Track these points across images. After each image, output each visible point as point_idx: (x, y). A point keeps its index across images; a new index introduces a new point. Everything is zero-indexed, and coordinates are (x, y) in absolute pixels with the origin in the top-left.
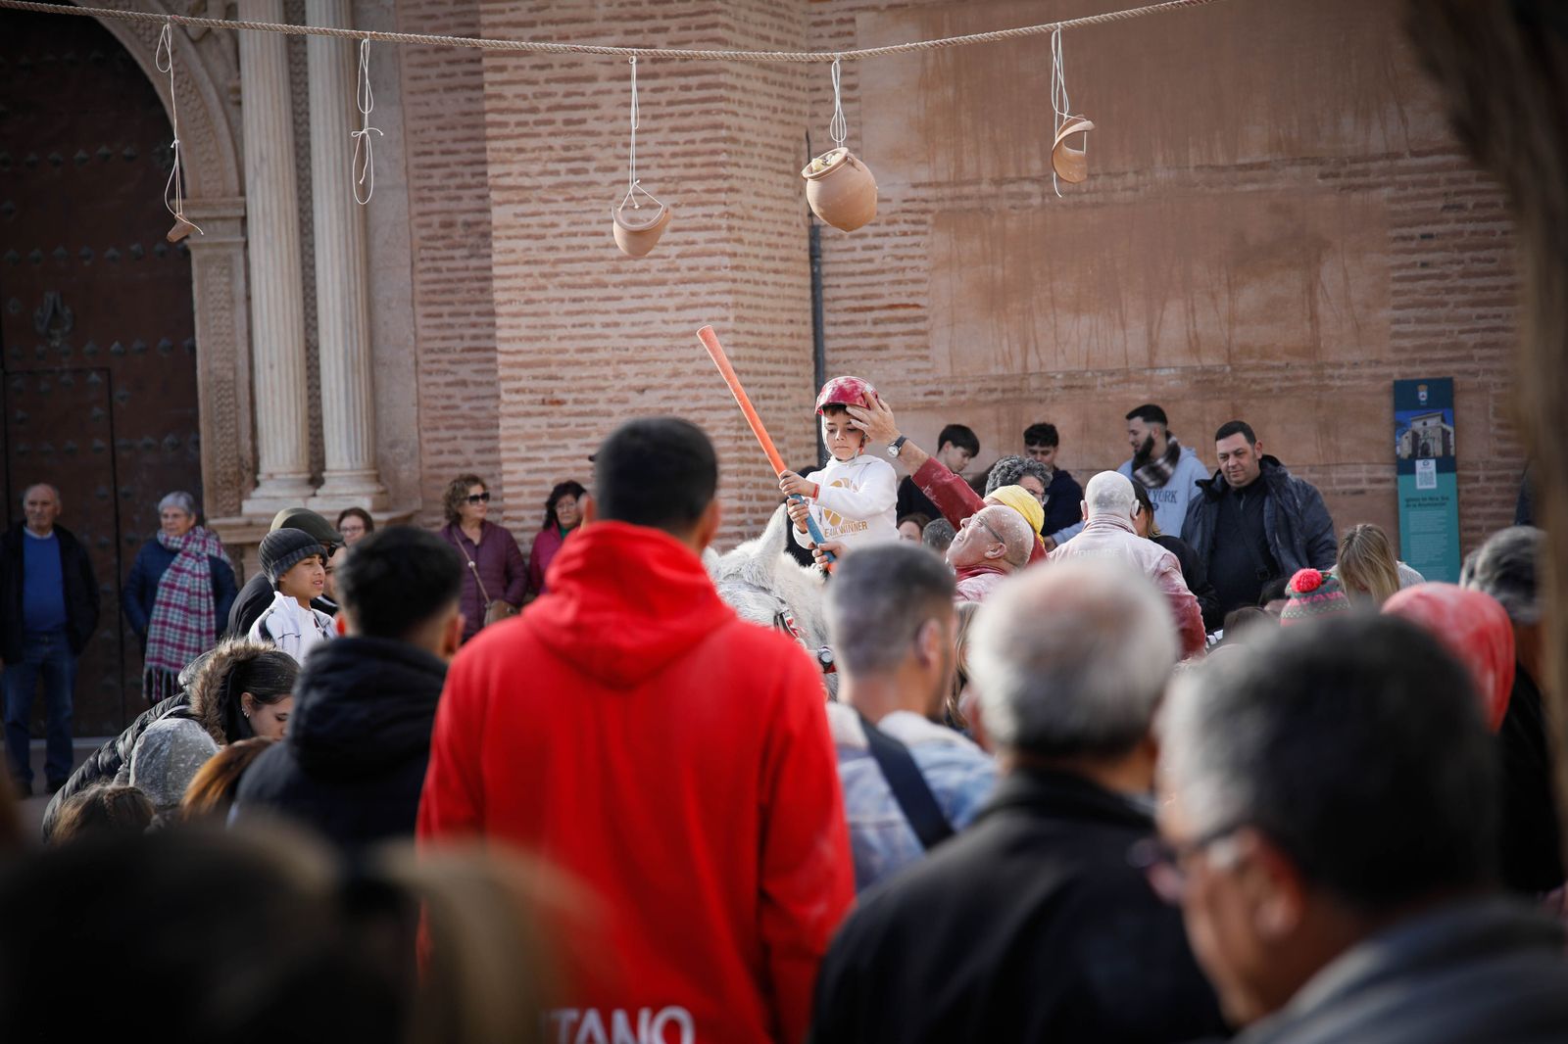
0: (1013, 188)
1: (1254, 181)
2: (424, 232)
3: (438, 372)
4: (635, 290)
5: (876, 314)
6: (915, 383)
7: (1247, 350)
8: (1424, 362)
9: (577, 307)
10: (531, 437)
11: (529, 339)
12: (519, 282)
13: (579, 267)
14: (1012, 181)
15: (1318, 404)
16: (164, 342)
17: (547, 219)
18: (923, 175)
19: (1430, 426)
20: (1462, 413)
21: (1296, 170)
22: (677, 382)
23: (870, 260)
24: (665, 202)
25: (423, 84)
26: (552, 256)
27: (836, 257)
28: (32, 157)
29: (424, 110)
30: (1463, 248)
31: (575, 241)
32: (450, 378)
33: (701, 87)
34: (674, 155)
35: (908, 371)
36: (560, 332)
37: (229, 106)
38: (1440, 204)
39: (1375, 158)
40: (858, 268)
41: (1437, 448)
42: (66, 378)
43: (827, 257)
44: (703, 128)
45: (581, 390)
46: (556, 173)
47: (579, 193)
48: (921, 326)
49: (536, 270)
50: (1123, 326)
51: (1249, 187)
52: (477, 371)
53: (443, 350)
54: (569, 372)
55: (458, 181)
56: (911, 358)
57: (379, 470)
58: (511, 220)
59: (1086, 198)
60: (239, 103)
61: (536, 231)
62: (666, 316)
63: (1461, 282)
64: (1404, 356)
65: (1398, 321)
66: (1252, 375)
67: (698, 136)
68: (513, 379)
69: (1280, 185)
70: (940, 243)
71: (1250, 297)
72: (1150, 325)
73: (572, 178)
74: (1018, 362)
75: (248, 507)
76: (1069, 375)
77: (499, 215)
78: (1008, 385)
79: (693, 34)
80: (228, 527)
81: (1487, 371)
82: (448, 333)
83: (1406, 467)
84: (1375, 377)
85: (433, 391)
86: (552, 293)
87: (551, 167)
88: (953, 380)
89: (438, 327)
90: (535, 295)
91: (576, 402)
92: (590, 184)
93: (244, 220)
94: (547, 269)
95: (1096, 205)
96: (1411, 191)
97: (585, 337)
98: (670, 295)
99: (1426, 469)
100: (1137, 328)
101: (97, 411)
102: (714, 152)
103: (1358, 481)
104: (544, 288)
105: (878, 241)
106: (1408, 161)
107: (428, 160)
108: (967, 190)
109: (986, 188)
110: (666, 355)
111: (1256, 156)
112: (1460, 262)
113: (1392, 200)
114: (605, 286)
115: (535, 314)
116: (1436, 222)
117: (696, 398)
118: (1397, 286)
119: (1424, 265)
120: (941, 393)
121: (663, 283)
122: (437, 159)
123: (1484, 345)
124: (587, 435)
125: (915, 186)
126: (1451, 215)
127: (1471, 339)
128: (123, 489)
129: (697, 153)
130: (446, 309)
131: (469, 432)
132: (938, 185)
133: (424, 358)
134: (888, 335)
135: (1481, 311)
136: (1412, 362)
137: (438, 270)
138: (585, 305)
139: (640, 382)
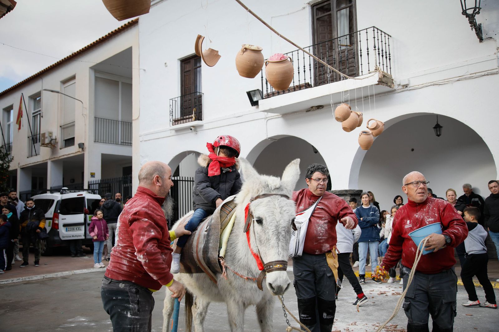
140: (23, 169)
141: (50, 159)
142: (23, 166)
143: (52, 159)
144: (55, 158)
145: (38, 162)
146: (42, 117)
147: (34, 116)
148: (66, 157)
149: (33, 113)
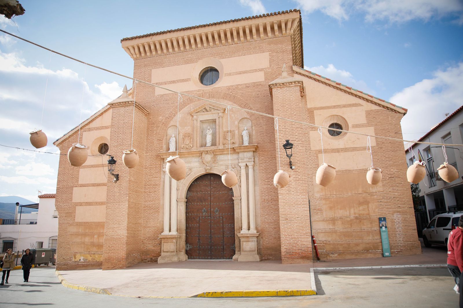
0: (332, 196)
1: (360, 195)
2: (262, 201)
3: (263, 217)
4: (297, 206)
5: (316, 210)
6: (321, 218)
7: (361, 214)
8: (382, 215)
9: (289, 208)
10: (284, 223)
11: (284, 211)
12: (282, 205)
13: (290, 203)
14: (332, 195)
15: (370, 220)
16: (229, 214)
17: (286, 197)
18: (322, 194)
19: (384, 223)
20: (387, 221)
21: (365, 194)
22: (302, 217)
23: (315, 204)
24: (300, 195)
25: (262, 184)
26: (286, 202)
27: (311, 203)
28: (215, 193)
29: (262, 187)
30: (385, 203)
31: (289, 200)
32: (265, 217)
33: (304, 182)
34: (301, 190)
35: (321, 217)
36: (288, 211)
37: (239, 187)
38: (382, 198)
39: (374, 193)
40: (314, 205)
41: (385, 225)
42: (218, 218)
43: (310, 203)
44: (305, 187)
45: (290, 218)
46: (287, 192)
47: (290, 194)
48: (322, 211)
49: (284, 203)
50: (346, 211)
51: (360, 196)
52: (268, 217)
53: (264, 214)
54: (288, 215)
55: (266, 195)
56: (321, 215)
57: (256, 228)
58: (281, 197)
59: (341, 197)
60: (241, 187)
61: (284, 199)
62: (301, 209)
63: (385, 206)
64: (379, 215)
65: (378, 211)
66: (362, 217)
67: (304, 188)
68: (281, 216)
69: (363, 195)
70: (324, 202)
71: (361, 208)
72: (349, 211)
73: (289, 192)
74: (334, 215)
75: (241, 232)
76: (340, 217)
77: (279, 197)
78: (333, 218)
79: (303, 176)
80: (240, 235)
81: (389, 216)
82: (265, 212)
83: (381, 227)
84: (376, 217)
85: (263, 219)
86: (286, 206)
87: (286, 191)
88: (326, 217)
89: (263, 211)
90: (284, 206)
91: (289, 219)
92: (291, 193)
93: (241, 199)
94: (286, 203)
95: (342, 198)
96: (378, 196)
97: (291, 211)
98: (301, 206)
99: (384, 228)
100: (348, 212)
101: (221, 221)
102: (306, 189)
103: (375, 229)
104: (285, 205)
105: (316, 202)
106: (378, 193)
107: (262, 193)
108: (327, 196)
109: (329, 196)
110: (301, 213)
111: (360, 192)
113: (376, 197)
114: (293, 205)
115: (284, 209)
116: (382, 200)
117: (305, 219)
118: (378, 207)
119: (381, 204)
120: (324, 219)
121: (300, 205)
122: (263, 192)
123: (388, 214)
124: (291, 223)
125: (321, 195)
128: (224, 230)
129: (304, 190)
130: (264, 209)
131: (267, 224)
132: (323, 195)
133: (261, 215)
134: (318, 212)
135: (388, 210)
136: (380, 215)
137: (263, 205)
138: (291, 207)
139: (298, 216)
140: (427, 195)
141: (444, 188)
142: (427, 193)
143: (445, 188)
144: (447, 187)
145: (436, 190)
146: (433, 161)
147: (428, 161)
148: (454, 186)
149: (428, 160)
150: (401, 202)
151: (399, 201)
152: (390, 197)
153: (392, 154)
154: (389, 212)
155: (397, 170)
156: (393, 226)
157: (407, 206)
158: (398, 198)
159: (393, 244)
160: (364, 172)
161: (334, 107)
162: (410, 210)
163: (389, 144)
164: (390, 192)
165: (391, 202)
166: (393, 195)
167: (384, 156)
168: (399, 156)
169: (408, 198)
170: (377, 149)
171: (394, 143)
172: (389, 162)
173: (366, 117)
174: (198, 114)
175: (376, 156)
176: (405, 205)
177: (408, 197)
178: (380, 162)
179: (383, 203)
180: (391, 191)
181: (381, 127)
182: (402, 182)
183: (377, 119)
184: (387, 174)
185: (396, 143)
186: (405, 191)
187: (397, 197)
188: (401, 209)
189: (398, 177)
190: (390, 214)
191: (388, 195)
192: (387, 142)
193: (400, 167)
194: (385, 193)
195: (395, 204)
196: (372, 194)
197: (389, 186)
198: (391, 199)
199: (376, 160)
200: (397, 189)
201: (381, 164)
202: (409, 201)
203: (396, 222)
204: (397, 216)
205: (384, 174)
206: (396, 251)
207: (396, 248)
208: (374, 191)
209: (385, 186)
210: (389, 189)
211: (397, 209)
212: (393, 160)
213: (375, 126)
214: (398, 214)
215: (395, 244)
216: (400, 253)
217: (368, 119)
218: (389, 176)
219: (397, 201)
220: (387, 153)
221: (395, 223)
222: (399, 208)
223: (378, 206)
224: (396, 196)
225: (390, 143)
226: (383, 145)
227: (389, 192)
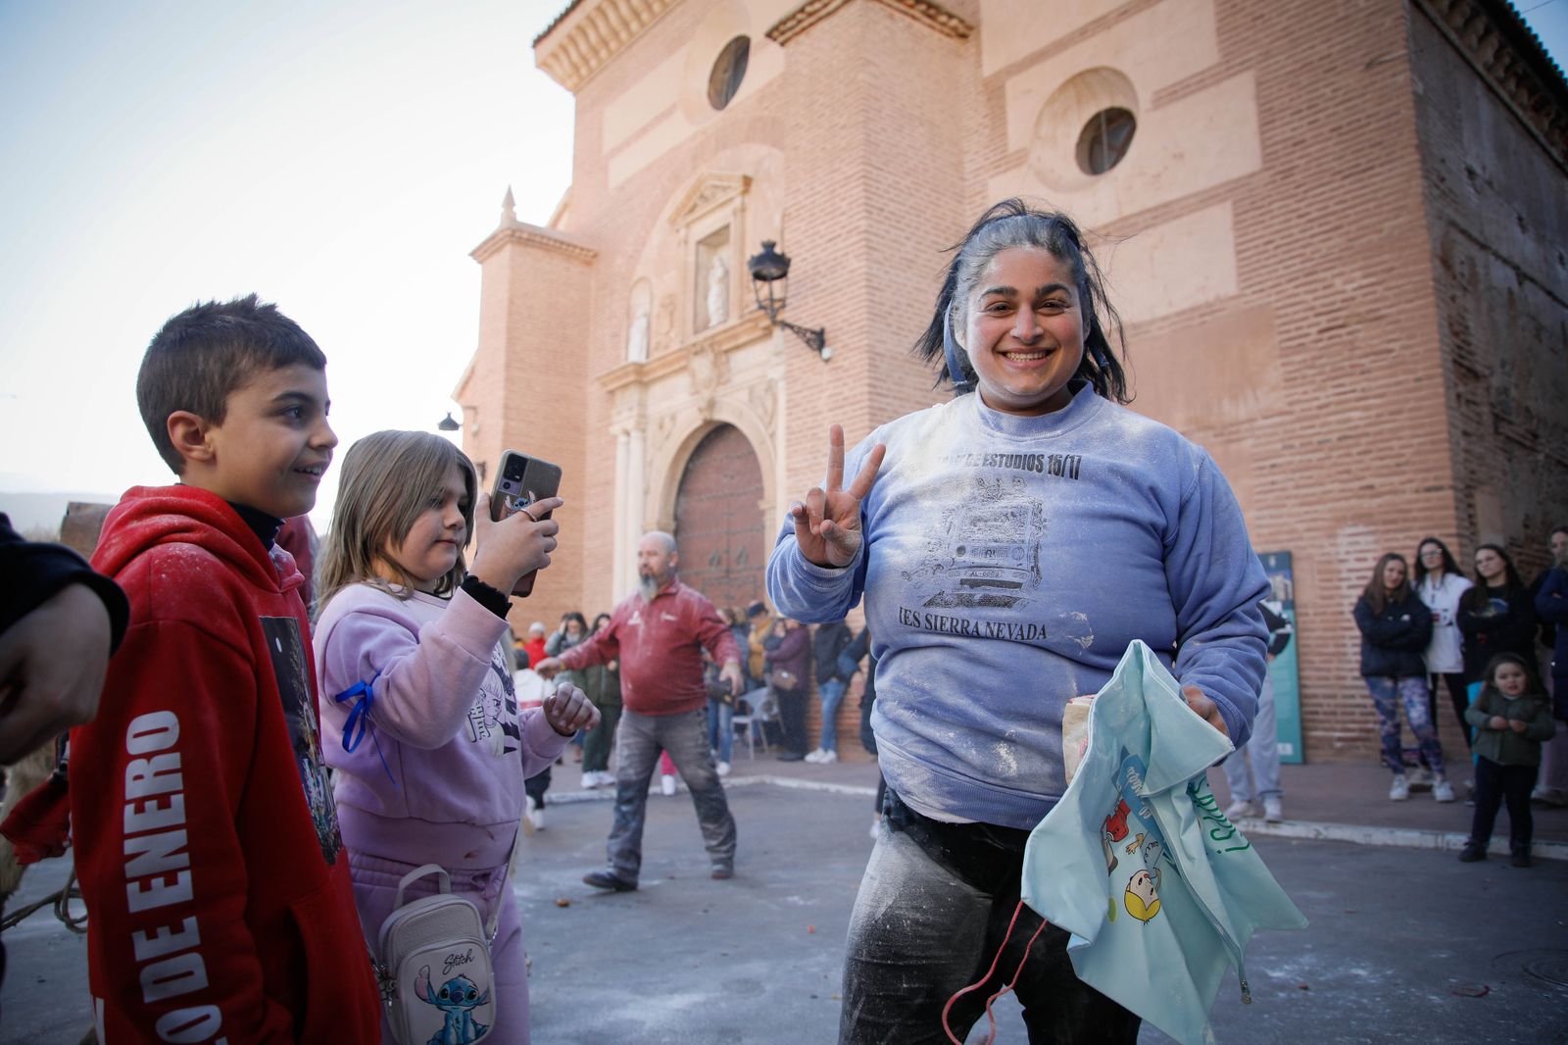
8: (1276, 542)
20: (1297, 573)
30: (1294, 471)
38: (1279, 446)
63: (1294, 492)
64: (1263, 539)
65: (1258, 518)
81: (1313, 546)
96: (1263, 440)
106: (1261, 422)
112: (1292, 480)
113: (1253, 446)
116: (1279, 456)
119: (1273, 483)
123: (1309, 530)
126: (1286, 452)
127: (1301, 527)
135: (1306, 509)
136: (1267, 542)
150: (1382, 458)
151: (1367, 457)
152: (1321, 438)
153: (1345, 193)
154: (1315, 520)
155: (1365, 276)
156: (1331, 597)
157: (1411, 481)
158: (1364, 440)
159: (1326, 696)
160: (1198, 321)
161: (1083, 33)
162: (1428, 500)
163: (1329, 143)
164: (1325, 411)
165: (1328, 462)
166: (1339, 422)
167: (1301, 212)
168: (1379, 195)
169: (1421, 431)
170: (1266, 185)
171: (1360, 127)
172: (1324, 241)
173: (1218, 29)
174: (690, 218)
175: (1257, 224)
176: (1404, 473)
177: (1421, 426)
178: (1275, 256)
179: (1283, 472)
180: (1326, 405)
181: (1289, 57)
182: (1391, 346)
183: (1274, 21)
184: (1312, 308)
185: (1369, 124)
186: (1410, 391)
187: (1359, 431)
188: (1378, 501)
189: (1372, 316)
190: (1315, 529)
191: (1313, 427)
192: (1321, 134)
193: (1386, 257)
194: (1299, 420)
195: (1348, 472)
196: (1231, 433)
197: (1320, 374)
198: (1329, 444)
199: (1256, 247)
200: (1365, 385)
201: (1281, 262)
202: (1429, 447)
203: (1344, 575)
204: (1351, 544)
205: (1296, 313)
206: (1340, 739)
207: (1338, 722)
208: (1242, 413)
209: (1295, 379)
210: (1317, 395)
211: (1354, 502)
212: (1350, 224)
213: (1259, 63)
214: (1361, 529)
215: (1333, 697)
216: (1358, 748)
217: (1227, 40)
218: (1318, 324)
219: (1359, 454)
220: (1315, 196)
221: (1341, 580)
222: (1368, 492)
223: (1260, 493)
224: (1357, 427)
225: (1335, 134)
226: (1299, 154)
227: (1320, 407)
